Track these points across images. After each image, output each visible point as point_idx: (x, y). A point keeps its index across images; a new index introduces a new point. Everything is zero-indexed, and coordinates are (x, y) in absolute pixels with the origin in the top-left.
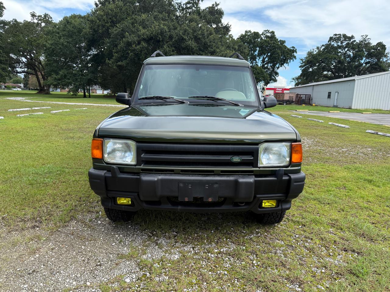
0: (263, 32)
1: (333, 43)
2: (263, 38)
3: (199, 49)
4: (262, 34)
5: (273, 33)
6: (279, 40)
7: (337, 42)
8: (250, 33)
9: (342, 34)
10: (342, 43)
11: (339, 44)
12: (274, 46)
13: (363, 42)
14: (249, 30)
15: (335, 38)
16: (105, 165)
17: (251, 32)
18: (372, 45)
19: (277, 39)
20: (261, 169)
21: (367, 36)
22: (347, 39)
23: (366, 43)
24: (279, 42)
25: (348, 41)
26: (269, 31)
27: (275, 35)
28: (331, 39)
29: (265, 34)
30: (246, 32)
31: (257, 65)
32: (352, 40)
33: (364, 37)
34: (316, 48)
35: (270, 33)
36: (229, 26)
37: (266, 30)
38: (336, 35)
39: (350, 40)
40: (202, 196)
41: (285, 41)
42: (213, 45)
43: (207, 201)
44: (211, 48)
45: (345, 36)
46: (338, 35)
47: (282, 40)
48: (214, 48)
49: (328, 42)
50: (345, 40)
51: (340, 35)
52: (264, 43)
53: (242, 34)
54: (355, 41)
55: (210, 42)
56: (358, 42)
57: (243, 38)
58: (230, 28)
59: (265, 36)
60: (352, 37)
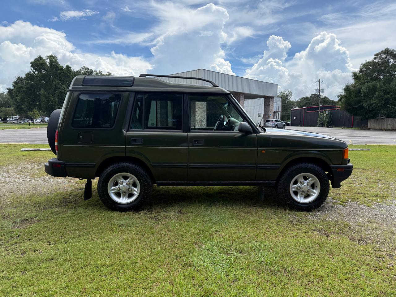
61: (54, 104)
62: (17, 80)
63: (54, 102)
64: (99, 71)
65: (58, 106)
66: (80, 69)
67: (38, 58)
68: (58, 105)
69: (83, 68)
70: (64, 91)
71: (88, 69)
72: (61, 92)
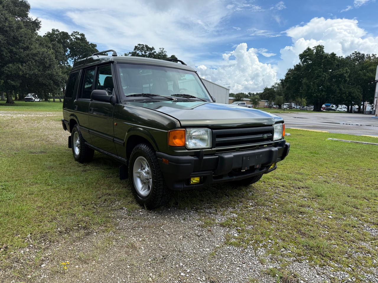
0: (72, 33)
1: (138, 51)
2: (73, 39)
3: (7, 42)
4: (72, 35)
5: (83, 35)
6: (90, 43)
7: (141, 52)
8: (58, 33)
9: (144, 45)
10: (145, 53)
11: (143, 53)
12: (86, 49)
13: (161, 54)
14: (57, 29)
15: (139, 48)
16: (187, 151)
17: (59, 31)
18: (167, 57)
19: (88, 42)
20: (275, 142)
21: (163, 49)
22: (149, 50)
23: (163, 54)
24: (90, 45)
25: (150, 51)
26: (78, 33)
27: (86, 38)
28: (136, 47)
29: (74, 36)
30: (53, 30)
31: (69, 66)
32: (153, 51)
33: (162, 50)
34: (124, 54)
35: (81, 35)
36: (39, 21)
37: (76, 31)
38: (140, 45)
39: (152, 51)
40: (254, 165)
41: (96, 45)
42: (25, 40)
43: (256, 167)
44: (23, 44)
45: (146, 46)
46: (142, 45)
47: (93, 43)
48: (26, 44)
49: (134, 50)
50: (147, 50)
51: (143, 45)
52: (75, 44)
53: (49, 32)
54: (155, 52)
55: (21, 37)
56: (158, 53)
57: (51, 36)
58: (40, 24)
59: (75, 37)
60: (153, 49)
61: (313, 91)
62: (289, 72)
63: (313, 90)
64: (373, 54)
65: (317, 94)
66: (351, 55)
67: (306, 50)
68: (317, 92)
69: (354, 53)
70: (325, 79)
71: (360, 54)
72: (321, 80)
